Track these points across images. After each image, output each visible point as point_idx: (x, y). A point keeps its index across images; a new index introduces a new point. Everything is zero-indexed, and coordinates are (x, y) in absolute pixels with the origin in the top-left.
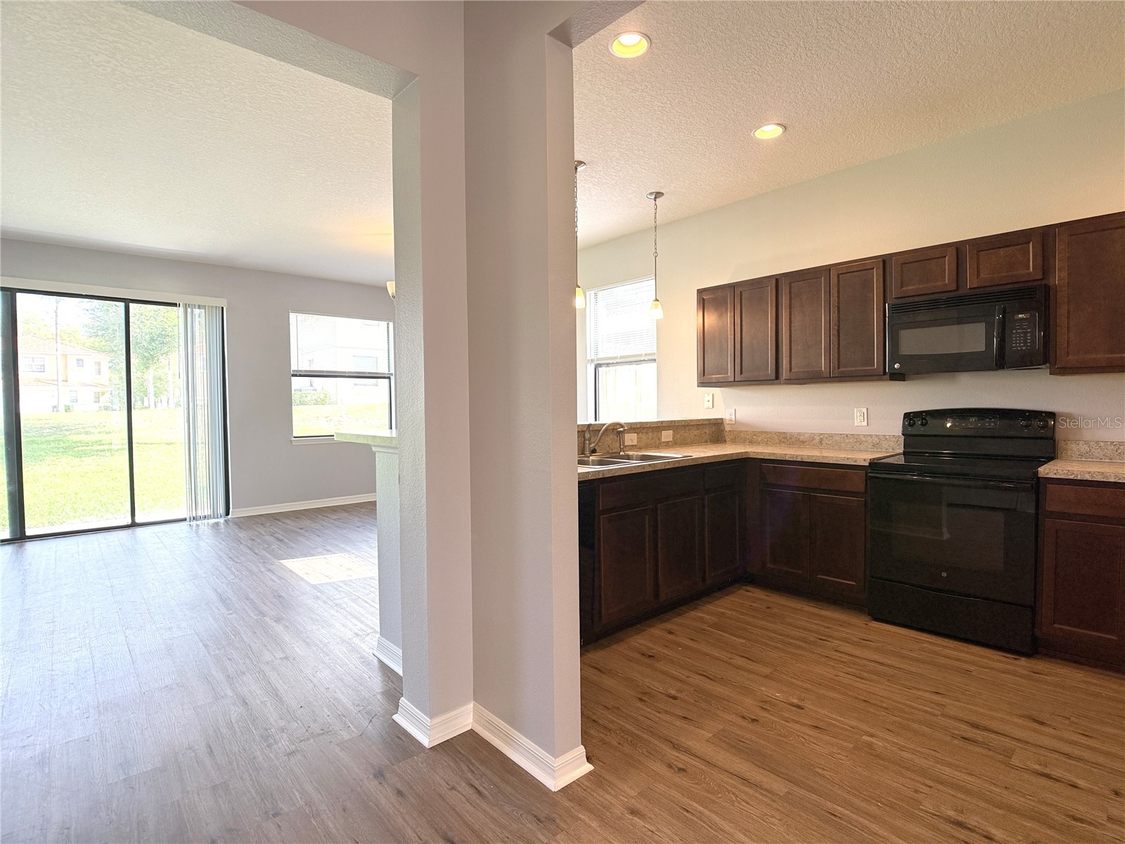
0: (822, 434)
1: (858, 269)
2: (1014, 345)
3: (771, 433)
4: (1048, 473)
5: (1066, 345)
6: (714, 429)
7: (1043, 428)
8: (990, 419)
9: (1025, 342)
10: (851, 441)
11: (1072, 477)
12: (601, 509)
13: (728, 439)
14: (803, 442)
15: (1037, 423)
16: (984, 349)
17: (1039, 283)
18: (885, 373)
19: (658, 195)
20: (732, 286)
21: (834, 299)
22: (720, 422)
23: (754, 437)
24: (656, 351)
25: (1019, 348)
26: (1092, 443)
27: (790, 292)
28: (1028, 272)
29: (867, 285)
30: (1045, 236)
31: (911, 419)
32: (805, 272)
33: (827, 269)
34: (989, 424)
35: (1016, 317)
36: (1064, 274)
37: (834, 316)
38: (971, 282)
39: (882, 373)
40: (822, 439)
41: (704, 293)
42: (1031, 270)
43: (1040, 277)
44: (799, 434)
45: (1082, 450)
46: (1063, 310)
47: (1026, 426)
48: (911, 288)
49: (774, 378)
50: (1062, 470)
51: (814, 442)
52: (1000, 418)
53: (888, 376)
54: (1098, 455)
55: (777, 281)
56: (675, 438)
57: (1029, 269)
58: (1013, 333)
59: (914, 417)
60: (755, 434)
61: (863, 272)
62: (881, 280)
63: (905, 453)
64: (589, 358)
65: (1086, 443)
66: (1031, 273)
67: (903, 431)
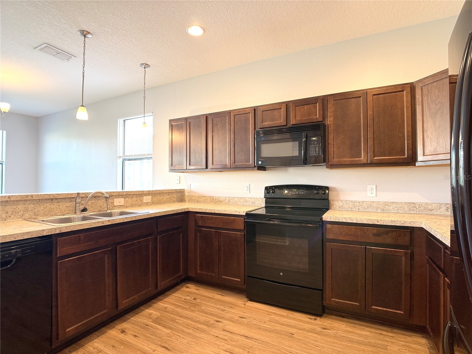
0: (229, 197)
1: (243, 113)
2: (311, 153)
3: (207, 197)
4: (327, 219)
5: (333, 153)
6: (179, 194)
7: (324, 194)
8: (302, 190)
9: (316, 152)
10: (242, 201)
11: (337, 221)
12: (58, 256)
13: (186, 200)
14: (221, 201)
15: (321, 192)
16: (298, 155)
17: (321, 123)
18: (255, 166)
19: (146, 66)
20: (186, 119)
21: (232, 127)
22: (183, 191)
23: (199, 199)
24: (152, 153)
25: (313, 155)
26: (344, 202)
27: (213, 123)
28: (316, 117)
29: (247, 121)
30: (324, 100)
31: (268, 190)
32: (220, 113)
33: (229, 112)
34: (302, 192)
35: (312, 139)
36: (332, 119)
37: (232, 136)
38: (293, 122)
39: (254, 166)
40: (229, 200)
41: (172, 122)
42: (318, 116)
43: (322, 120)
44: (219, 197)
45: (340, 205)
46: (331, 136)
47: (317, 194)
48: (267, 124)
49: (205, 168)
50: (333, 217)
51: (226, 201)
52: (306, 190)
53: (256, 168)
54: (346, 207)
55: (207, 117)
56: (153, 200)
57: (317, 116)
58: (311, 147)
59: (269, 189)
60: (200, 197)
61: (245, 115)
62: (253, 119)
63: (266, 207)
64: (118, 155)
65: (342, 201)
66: (318, 118)
67: (264, 196)
